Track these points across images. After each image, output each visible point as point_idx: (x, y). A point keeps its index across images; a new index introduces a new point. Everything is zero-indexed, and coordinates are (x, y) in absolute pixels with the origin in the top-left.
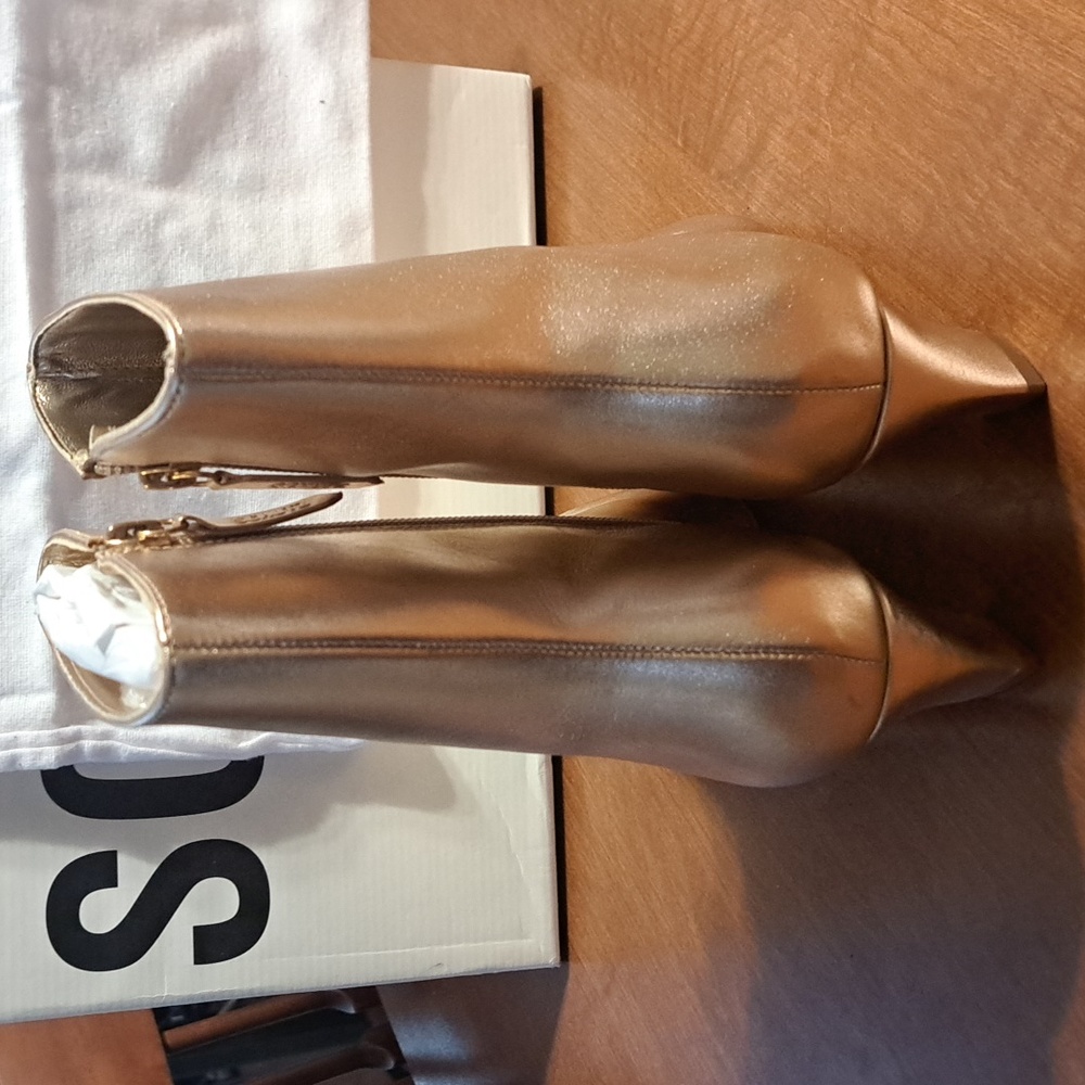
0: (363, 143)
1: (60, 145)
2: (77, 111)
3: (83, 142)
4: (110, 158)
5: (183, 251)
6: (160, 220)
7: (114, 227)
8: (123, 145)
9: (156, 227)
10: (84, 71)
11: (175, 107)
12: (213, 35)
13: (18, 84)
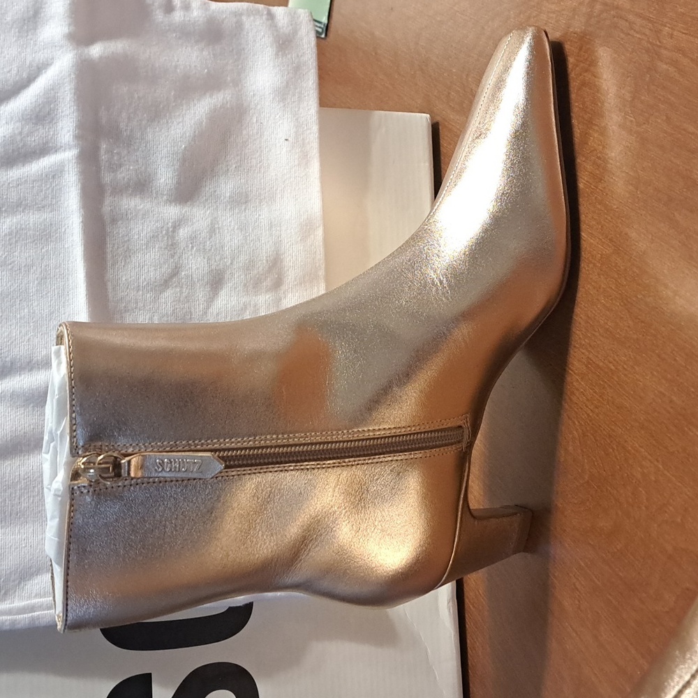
0: (315, 167)
1: (107, 178)
2: (118, 154)
3: (123, 175)
4: (142, 186)
5: (192, 247)
6: (176, 226)
7: (145, 232)
8: (150, 175)
9: (173, 231)
10: (122, 126)
11: (185, 147)
12: (211, 96)
13: (77, 137)
